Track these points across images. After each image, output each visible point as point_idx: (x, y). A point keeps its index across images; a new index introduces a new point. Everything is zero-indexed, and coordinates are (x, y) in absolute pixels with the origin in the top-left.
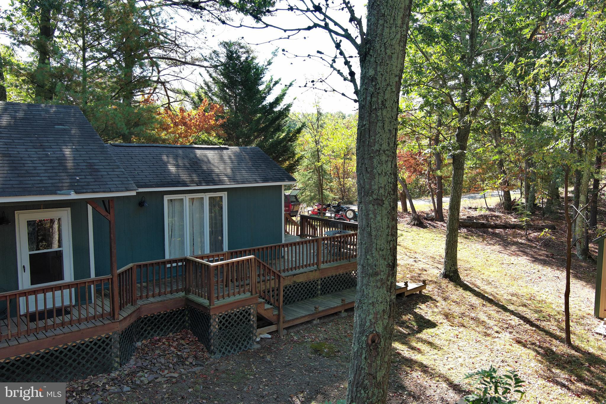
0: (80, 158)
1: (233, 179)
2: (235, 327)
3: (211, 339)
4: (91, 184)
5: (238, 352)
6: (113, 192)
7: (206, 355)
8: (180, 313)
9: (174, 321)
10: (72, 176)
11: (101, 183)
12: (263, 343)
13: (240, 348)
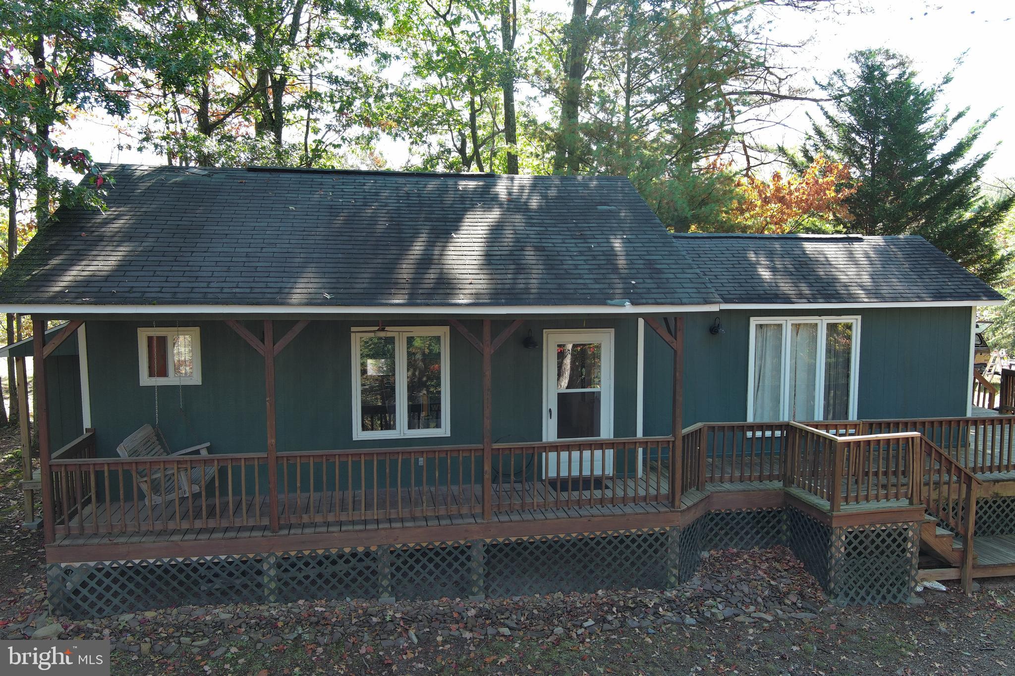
0: (635, 253)
1: (875, 293)
2: (877, 557)
3: (830, 569)
4: (654, 291)
5: (880, 603)
6: (685, 304)
7: (821, 595)
8: (774, 517)
9: (763, 528)
10: (625, 279)
11: (666, 291)
12: (930, 597)
13: (884, 598)
